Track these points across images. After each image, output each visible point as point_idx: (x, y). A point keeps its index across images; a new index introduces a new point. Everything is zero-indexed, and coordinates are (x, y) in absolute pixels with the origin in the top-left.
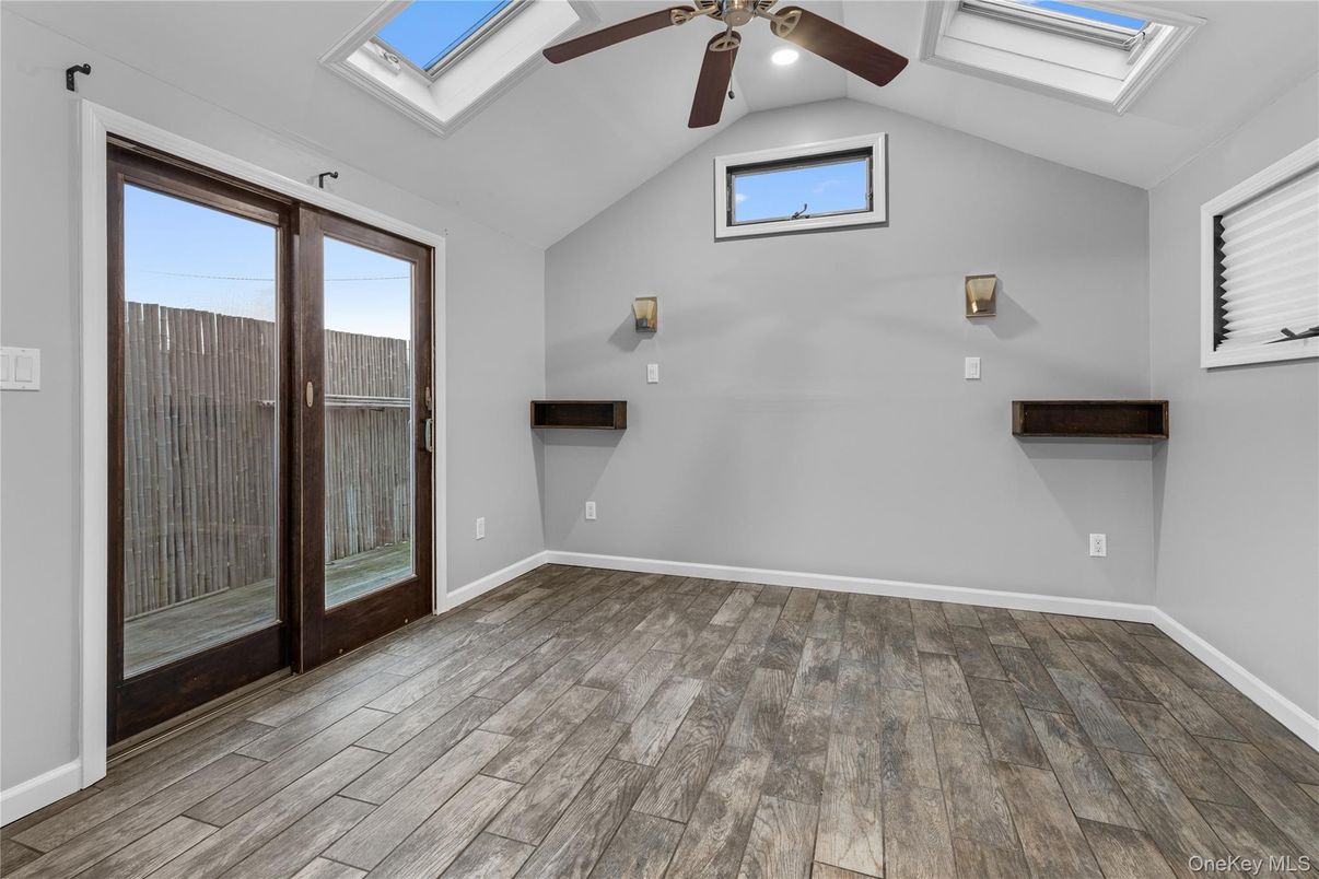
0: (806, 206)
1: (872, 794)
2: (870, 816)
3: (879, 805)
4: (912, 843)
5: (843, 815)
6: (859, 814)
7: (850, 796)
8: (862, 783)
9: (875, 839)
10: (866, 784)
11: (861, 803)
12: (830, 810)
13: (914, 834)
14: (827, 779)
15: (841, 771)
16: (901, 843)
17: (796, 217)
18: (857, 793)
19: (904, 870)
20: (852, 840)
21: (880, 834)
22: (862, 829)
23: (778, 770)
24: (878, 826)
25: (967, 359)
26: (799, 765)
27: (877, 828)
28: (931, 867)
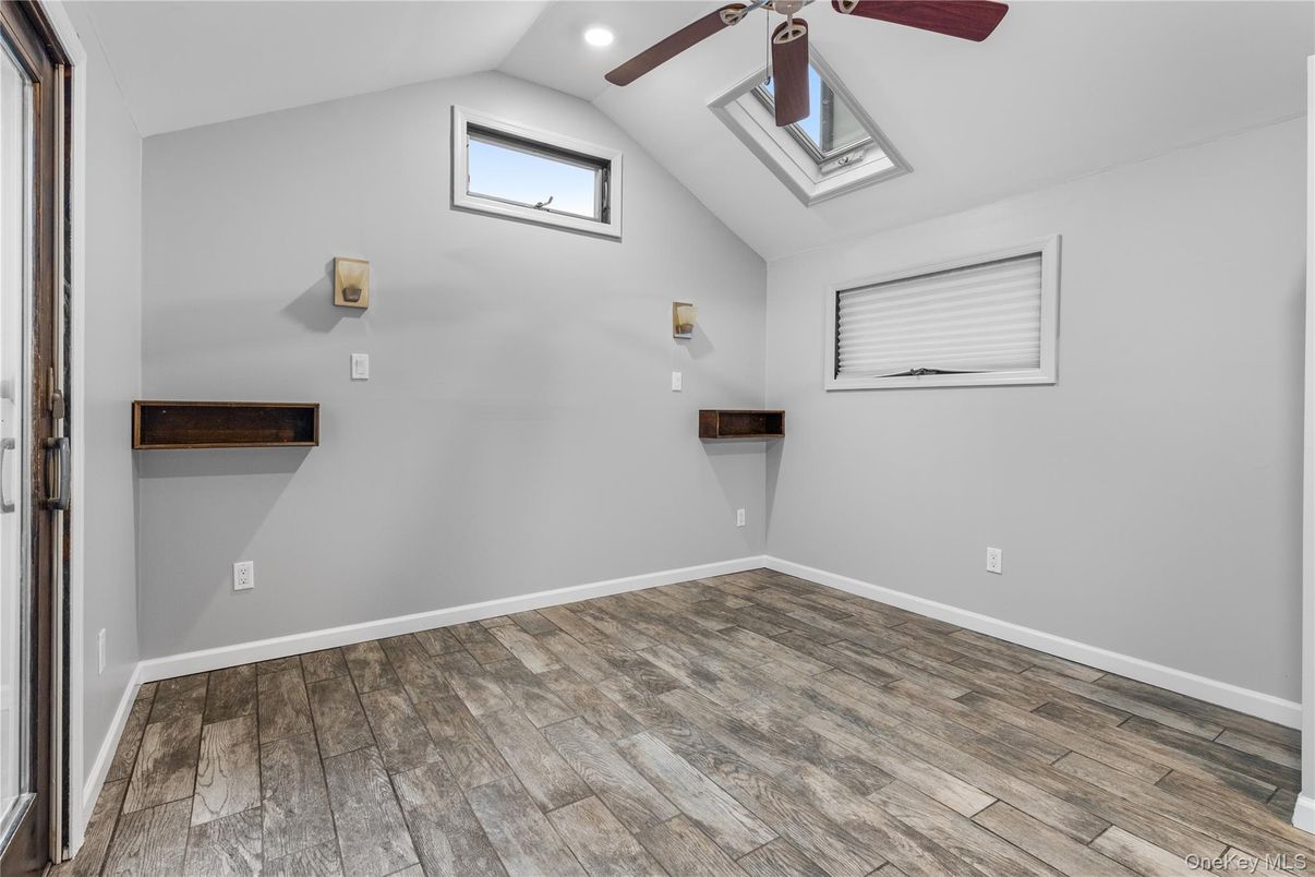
0: (551, 199)
14: (864, 758)
15: (856, 746)
17: (539, 207)
23: (833, 772)
25: (674, 373)
26: (834, 759)
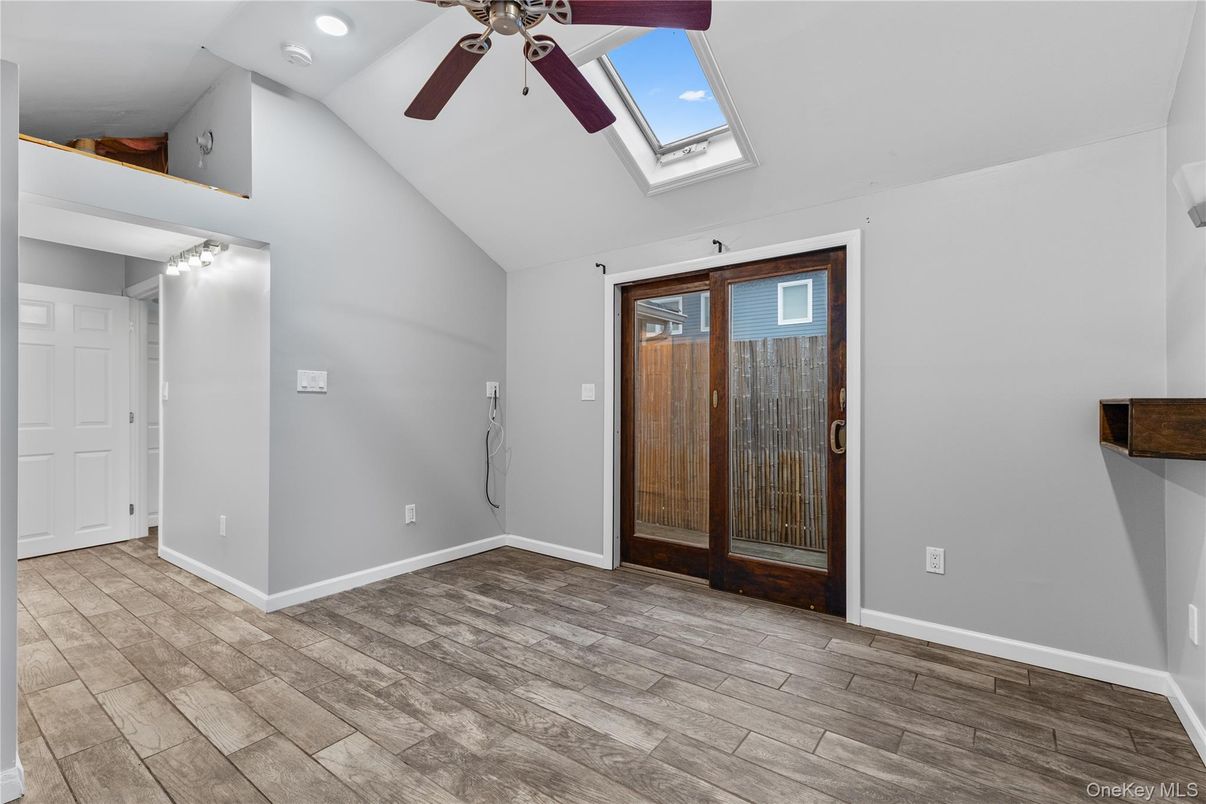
1: (375, 795)
2: (358, 779)
3: (361, 792)
4: (312, 788)
5: (375, 763)
6: (366, 774)
7: (388, 778)
8: (391, 796)
9: (338, 770)
10: (388, 798)
11: (374, 781)
12: (386, 758)
13: (315, 795)
14: (418, 774)
15: (418, 789)
16: (319, 782)
18: (386, 785)
19: (303, 769)
20: (350, 756)
21: (338, 775)
22: (353, 767)
23: (456, 751)
24: (345, 778)
26: (450, 765)
27: (344, 777)
28: (286, 785)
